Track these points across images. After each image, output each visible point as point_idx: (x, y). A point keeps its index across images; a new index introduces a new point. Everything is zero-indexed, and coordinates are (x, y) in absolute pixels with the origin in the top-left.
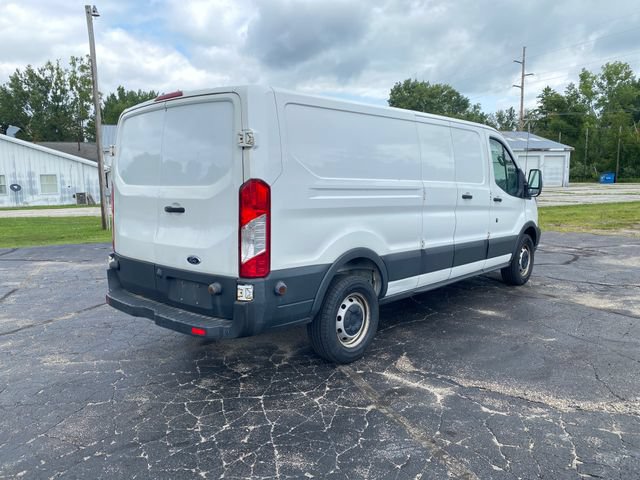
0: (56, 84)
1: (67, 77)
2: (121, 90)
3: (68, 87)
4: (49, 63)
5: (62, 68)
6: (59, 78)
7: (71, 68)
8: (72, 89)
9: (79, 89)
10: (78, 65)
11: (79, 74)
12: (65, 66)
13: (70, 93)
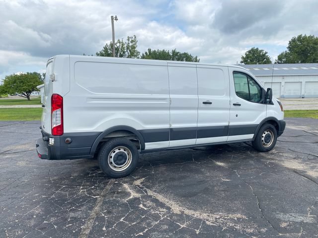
0: (121, 49)
1: (125, 46)
2: (149, 50)
3: (126, 50)
4: (119, 40)
5: (124, 42)
6: (122, 46)
7: (127, 42)
8: (127, 51)
9: (130, 51)
10: (130, 40)
11: (131, 44)
12: (125, 41)
13: (126, 53)
